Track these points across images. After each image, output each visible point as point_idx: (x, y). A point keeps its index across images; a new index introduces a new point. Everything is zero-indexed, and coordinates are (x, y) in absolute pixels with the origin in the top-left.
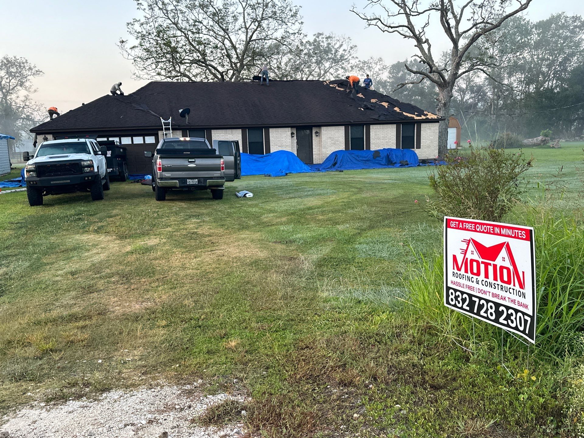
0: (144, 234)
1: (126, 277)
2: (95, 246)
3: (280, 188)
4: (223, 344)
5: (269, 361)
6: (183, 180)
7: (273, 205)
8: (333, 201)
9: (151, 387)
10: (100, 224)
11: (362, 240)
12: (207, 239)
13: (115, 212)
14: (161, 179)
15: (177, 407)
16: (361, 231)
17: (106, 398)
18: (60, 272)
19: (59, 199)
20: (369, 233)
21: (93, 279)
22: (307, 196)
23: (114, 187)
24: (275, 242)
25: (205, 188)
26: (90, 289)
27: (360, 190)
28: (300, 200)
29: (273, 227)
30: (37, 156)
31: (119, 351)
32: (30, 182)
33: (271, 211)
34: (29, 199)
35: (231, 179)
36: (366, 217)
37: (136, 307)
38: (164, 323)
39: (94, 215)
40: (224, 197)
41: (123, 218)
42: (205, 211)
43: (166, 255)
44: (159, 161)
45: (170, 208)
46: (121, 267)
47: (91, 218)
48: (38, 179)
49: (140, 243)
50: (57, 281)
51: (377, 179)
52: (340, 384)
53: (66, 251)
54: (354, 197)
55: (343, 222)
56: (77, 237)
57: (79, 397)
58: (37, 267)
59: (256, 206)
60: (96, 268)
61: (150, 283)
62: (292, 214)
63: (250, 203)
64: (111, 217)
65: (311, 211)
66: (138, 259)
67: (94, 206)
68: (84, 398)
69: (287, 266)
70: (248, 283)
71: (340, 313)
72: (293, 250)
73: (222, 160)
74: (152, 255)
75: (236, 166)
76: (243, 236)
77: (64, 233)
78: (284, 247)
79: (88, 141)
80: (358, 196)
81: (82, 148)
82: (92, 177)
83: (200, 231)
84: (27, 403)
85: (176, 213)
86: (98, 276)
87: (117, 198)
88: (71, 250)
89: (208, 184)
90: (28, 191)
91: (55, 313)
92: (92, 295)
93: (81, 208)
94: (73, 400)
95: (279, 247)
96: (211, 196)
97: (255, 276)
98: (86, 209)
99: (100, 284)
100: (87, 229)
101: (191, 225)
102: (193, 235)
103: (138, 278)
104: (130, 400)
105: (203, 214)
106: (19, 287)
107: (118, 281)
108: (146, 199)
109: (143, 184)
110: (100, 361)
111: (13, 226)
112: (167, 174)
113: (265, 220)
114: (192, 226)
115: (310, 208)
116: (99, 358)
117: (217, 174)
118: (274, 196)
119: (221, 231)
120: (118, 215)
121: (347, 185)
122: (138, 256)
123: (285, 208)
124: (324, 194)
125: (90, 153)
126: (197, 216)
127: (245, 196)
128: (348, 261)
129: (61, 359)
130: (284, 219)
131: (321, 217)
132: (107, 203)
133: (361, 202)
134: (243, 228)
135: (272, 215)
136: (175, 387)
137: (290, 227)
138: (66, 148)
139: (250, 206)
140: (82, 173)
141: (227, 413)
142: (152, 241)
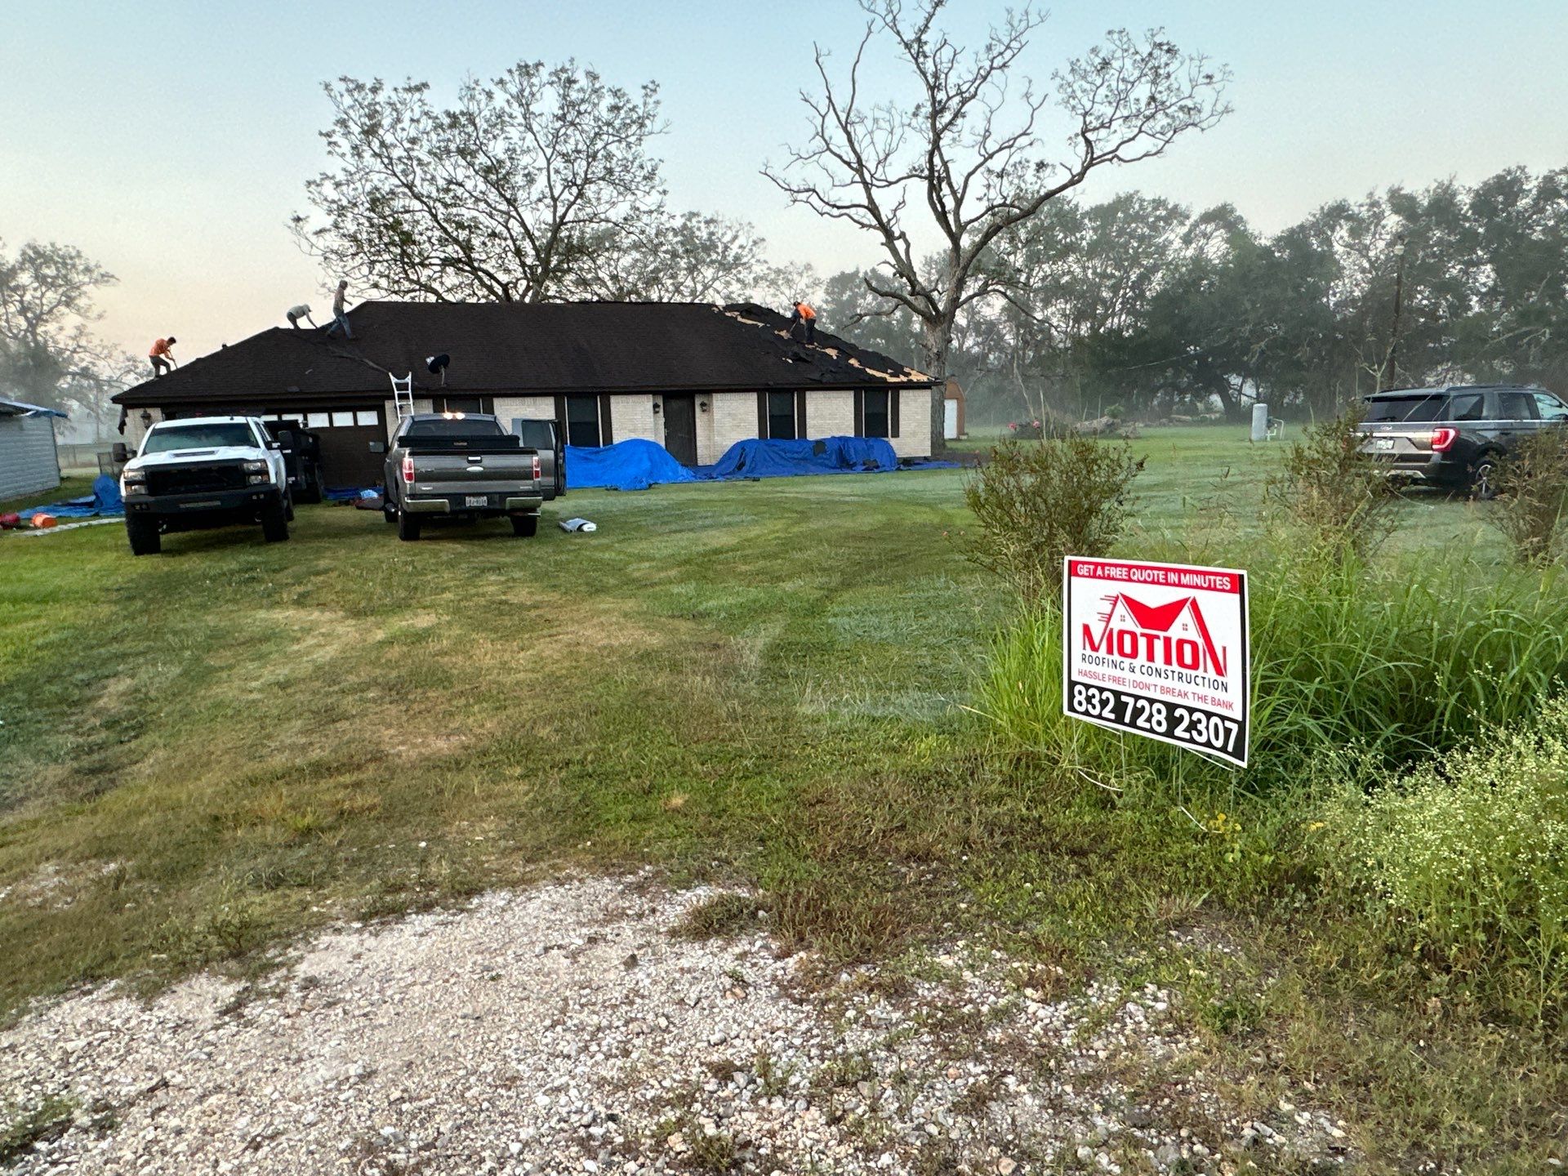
0: (400, 607)
1: (396, 690)
2: (307, 631)
3: (647, 512)
4: (656, 805)
5: (761, 829)
6: (457, 498)
7: (644, 545)
8: (758, 536)
9: (560, 882)
10: (300, 589)
11: (836, 610)
12: (533, 613)
13: (323, 564)
14: (412, 496)
15: (629, 912)
16: (830, 594)
17: (481, 906)
18: (254, 684)
19: (192, 540)
20: (846, 596)
21: (328, 694)
22: (705, 528)
23: (301, 514)
24: (673, 617)
25: (503, 512)
26: (330, 716)
27: (804, 516)
28: (691, 535)
29: (657, 588)
30: (144, 453)
31: (451, 824)
32: (133, 505)
33: (641, 558)
34: (132, 540)
35: (549, 497)
36: (831, 567)
37: (441, 745)
38: (518, 771)
39: (282, 569)
40: (538, 531)
41: (344, 574)
42: (508, 560)
43: (460, 646)
44: (407, 460)
45: (436, 555)
46: (378, 671)
47: (278, 576)
48: (152, 499)
49: (400, 623)
50: (254, 701)
51: (828, 493)
52: (908, 857)
53: (251, 641)
54: (796, 529)
55: (790, 577)
56: (262, 614)
57: (426, 908)
58: (199, 675)
59: (608, 547)
60: (328, 674)
61: (450, 700)
62: (687, 562)
63: (594, 542)
64: (318, 574)
65: (722, 557)
66: (404, 656)
67: (275, 553)
68: (438, 909)
69: (716, 661)
70: (647, 693)
71: (849, 740)
72: (712, 631)
73: (535, 458)
74: (433, 646)
75: (557, 469)
76: (603, 606)
77: (231, 607)
78: (691, 625)
79: (251, 420)
80: (803, 528)
81: (241, 436)
82: (265, 493)
83: (511, 598)
84: (321, 923)
85: (451, 565)
86: (336, 688)
87: (318, 537)
88: (260, 641)
89: (508, 506)
90: (128, 523)
91: (278, 761)
92: (338, 725)
93: (248, 557)
94: (417, 913)
95: (684, 626)
96: (511, 530)
97: (661, 681)
98: (259, 559)
99: (348, 703)
100: (277, 597)
101: (491, 585)
102: (501, 608)
103: (419, 691)
104: (531, 906)
105: (506, 565)
106: (176, 716)
107: (382, 698)
108: (379, 537)
109: (359, 508)
110: (423, 844)
111: (114, 596)
112: (426, 488)
113: (636, 574)
114: (491, 589)
115: (717, 552)
116: (419, 840)
117: (525, 485)
118: (639, 528)
119: (554, 596)
120: (332, 570)
121: (776, 507)
122: (405, 649)
123: (670, 551)
124: (737, 524)
125: (257, 446)
126: (498, 569)
127: (580, 528)
128: (824, 649)
129: (341, 843)
130: (673, 573)
131: (744, 568)
132: (299, 546)
133: (816, 538)
134: (597, 591)
135: (647, 564)
136: (607, 880)
137: (690, 588)
138: (207, 436)
139: (596, 548)
140: (245, 487)
141: (733, 917)
142: (424, 621)
